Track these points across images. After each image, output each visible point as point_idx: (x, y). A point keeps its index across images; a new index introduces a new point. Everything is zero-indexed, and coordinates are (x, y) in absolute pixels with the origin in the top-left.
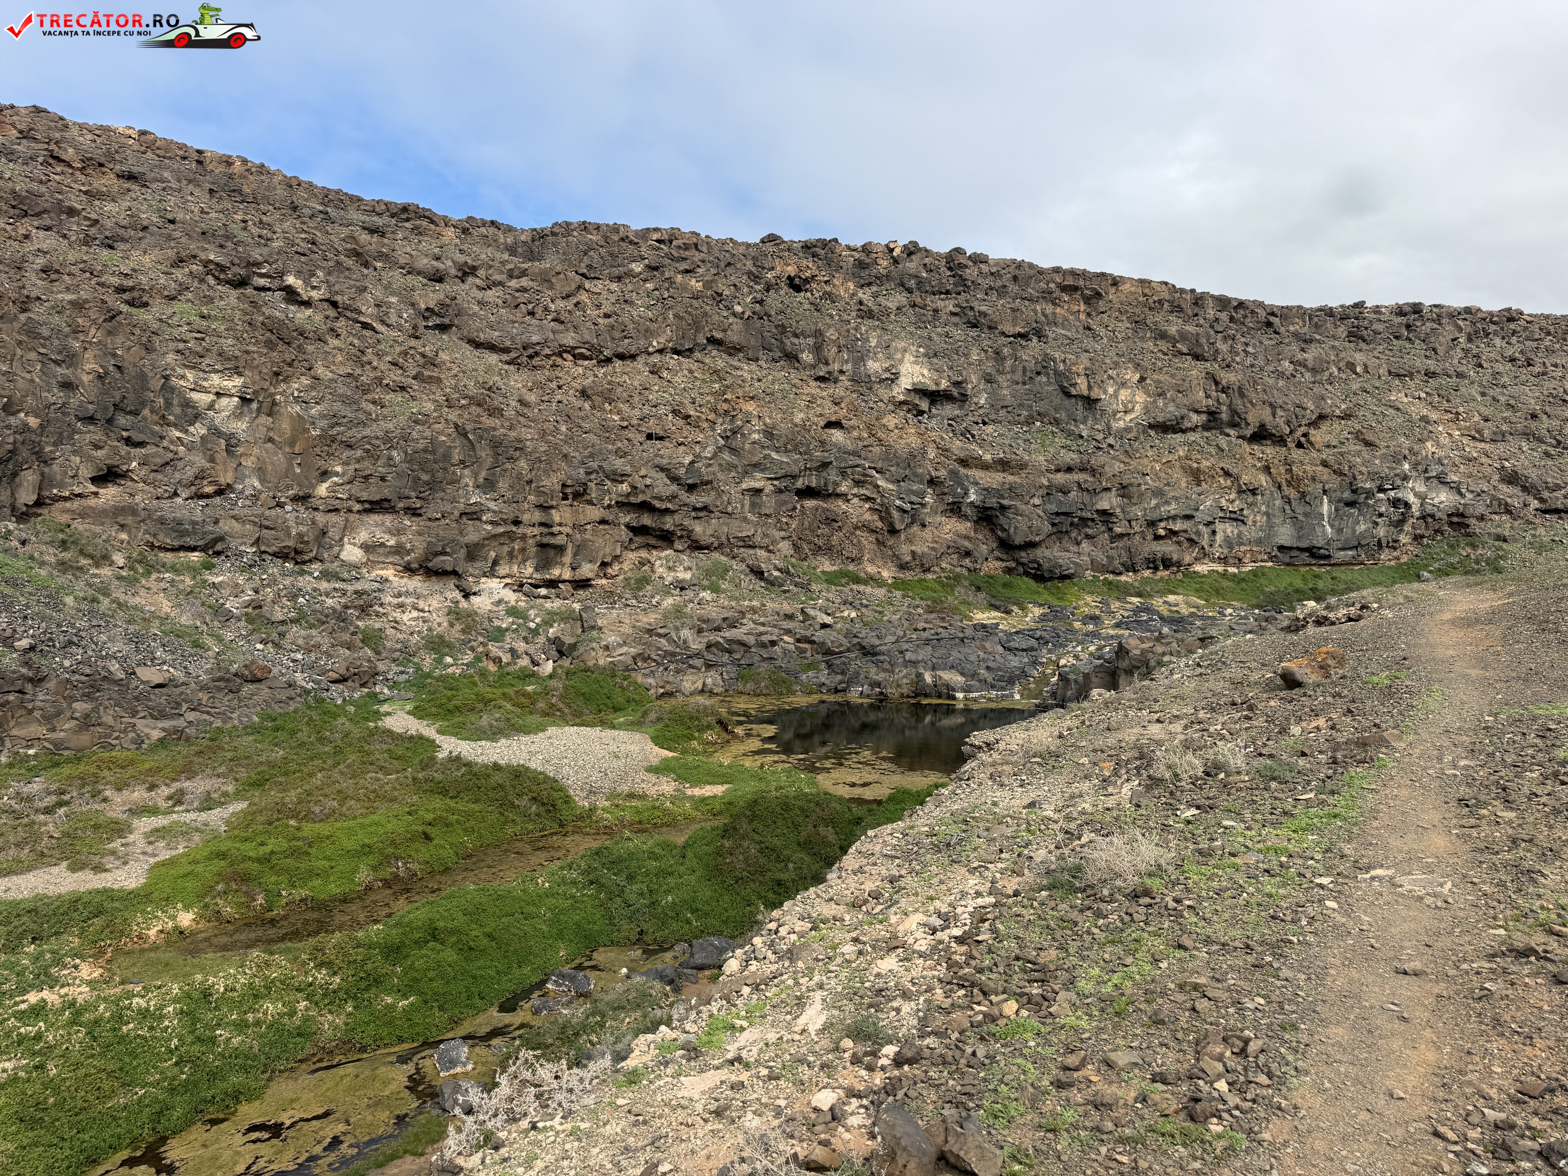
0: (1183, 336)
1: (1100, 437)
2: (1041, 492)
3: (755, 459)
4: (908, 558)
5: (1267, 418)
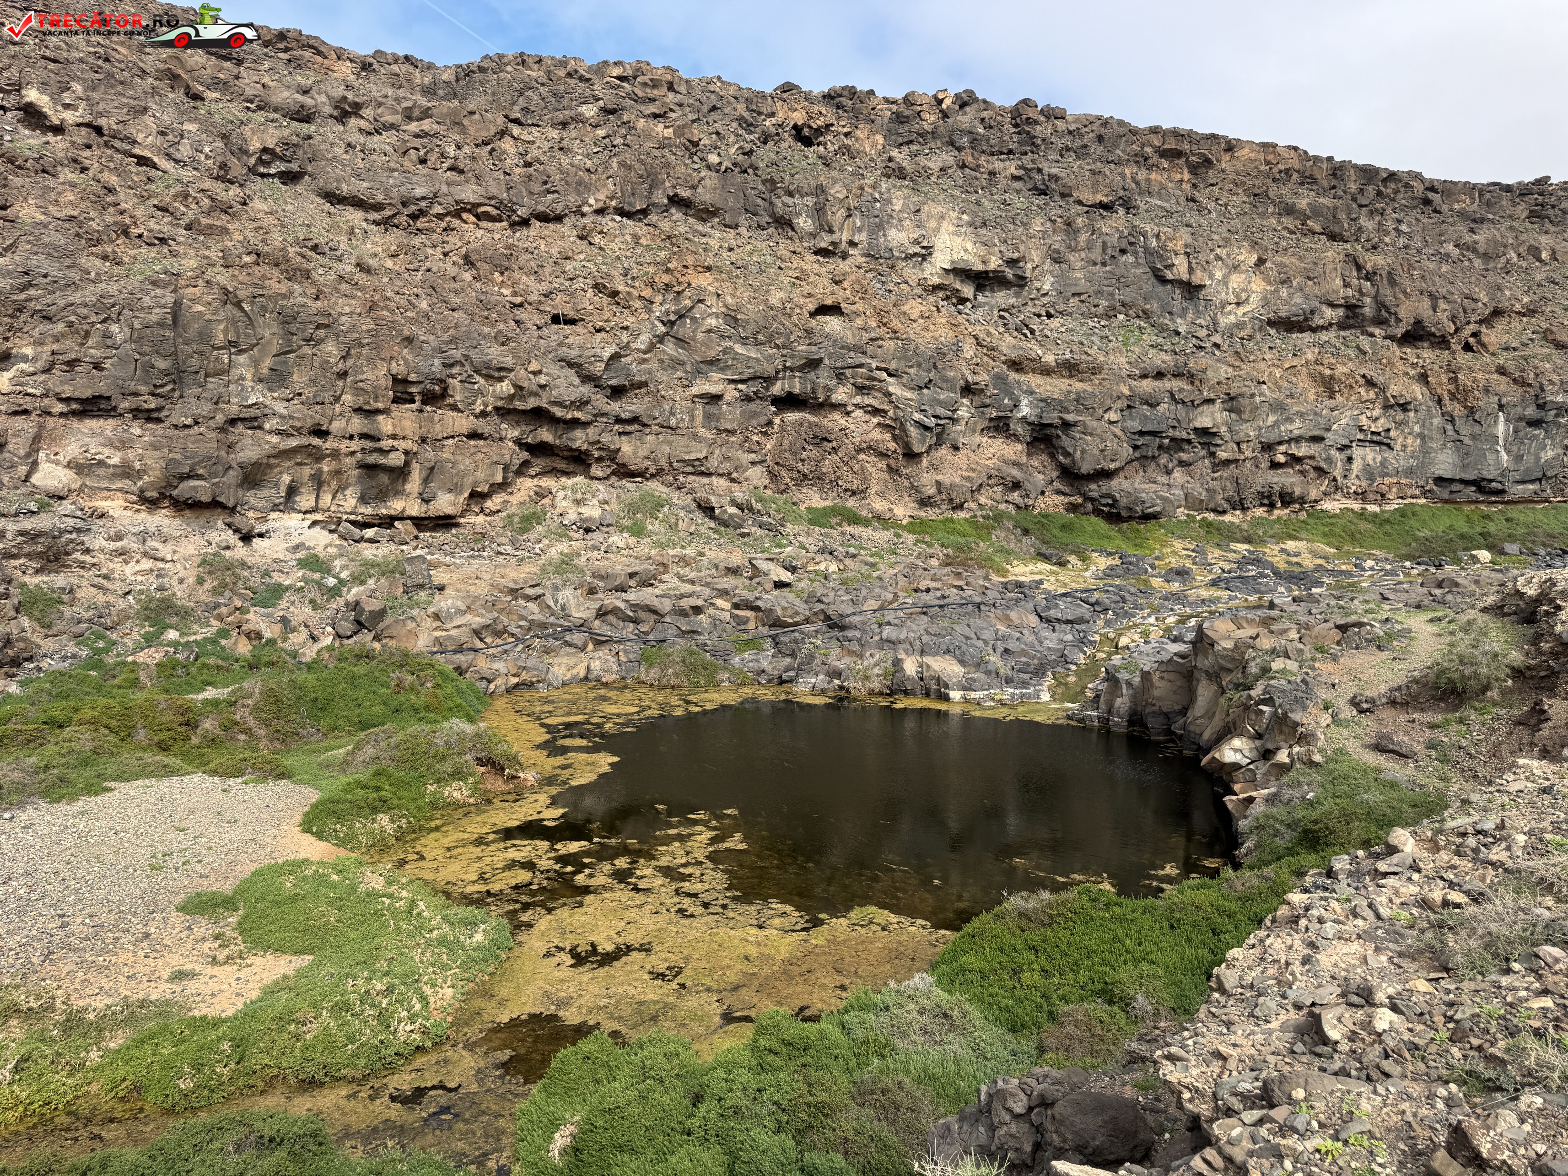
0: (1316, 211)
1: (1203, 333)
2: (1119, 404)
3: (711, 354)
4: (932, 491)
5: (1426, 312)
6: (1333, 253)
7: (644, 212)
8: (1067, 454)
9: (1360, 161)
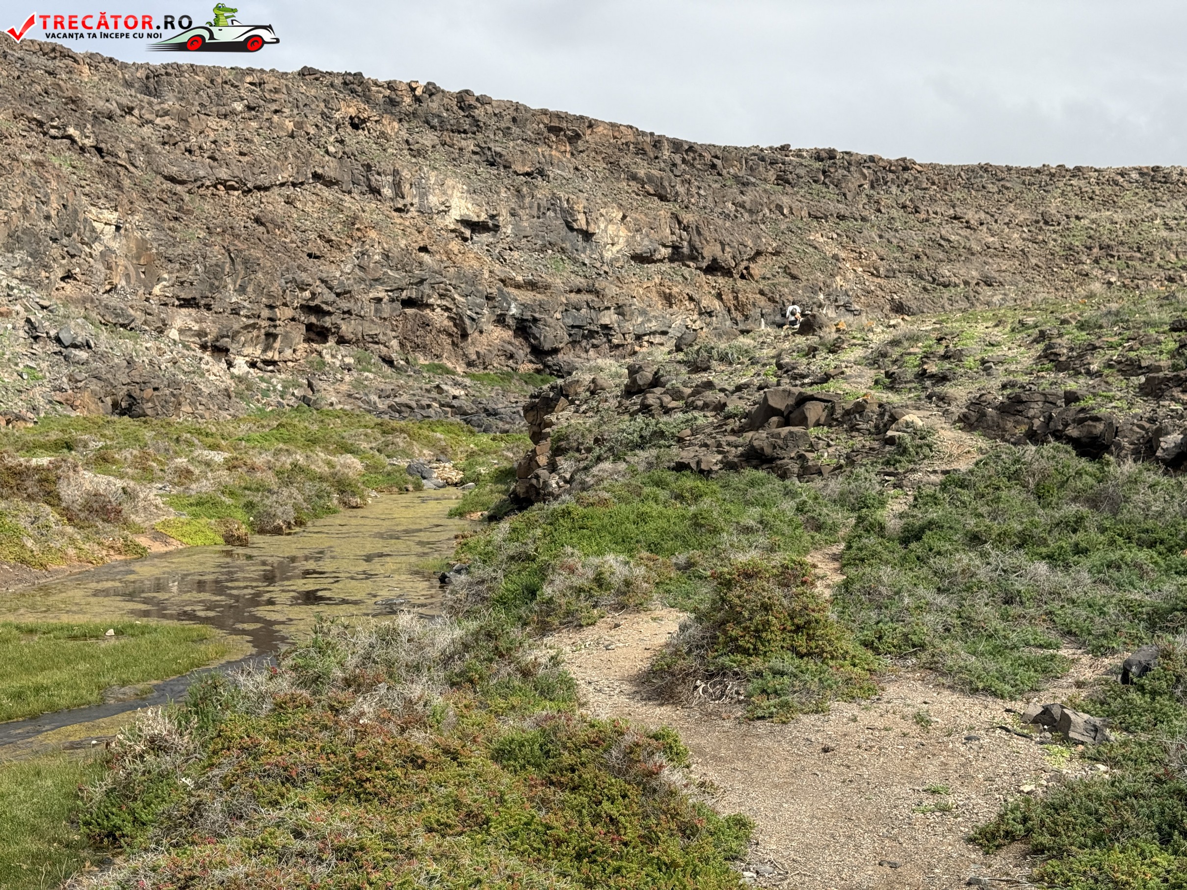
0: (650, 179)
1: (598, 265)
2: (561, 309)
3: (377, 275)
4: (474, 357)
5: (718, 253)
6: (664, 211)
7: (302, 183)
8: (536, 338)
9: (670, 136)
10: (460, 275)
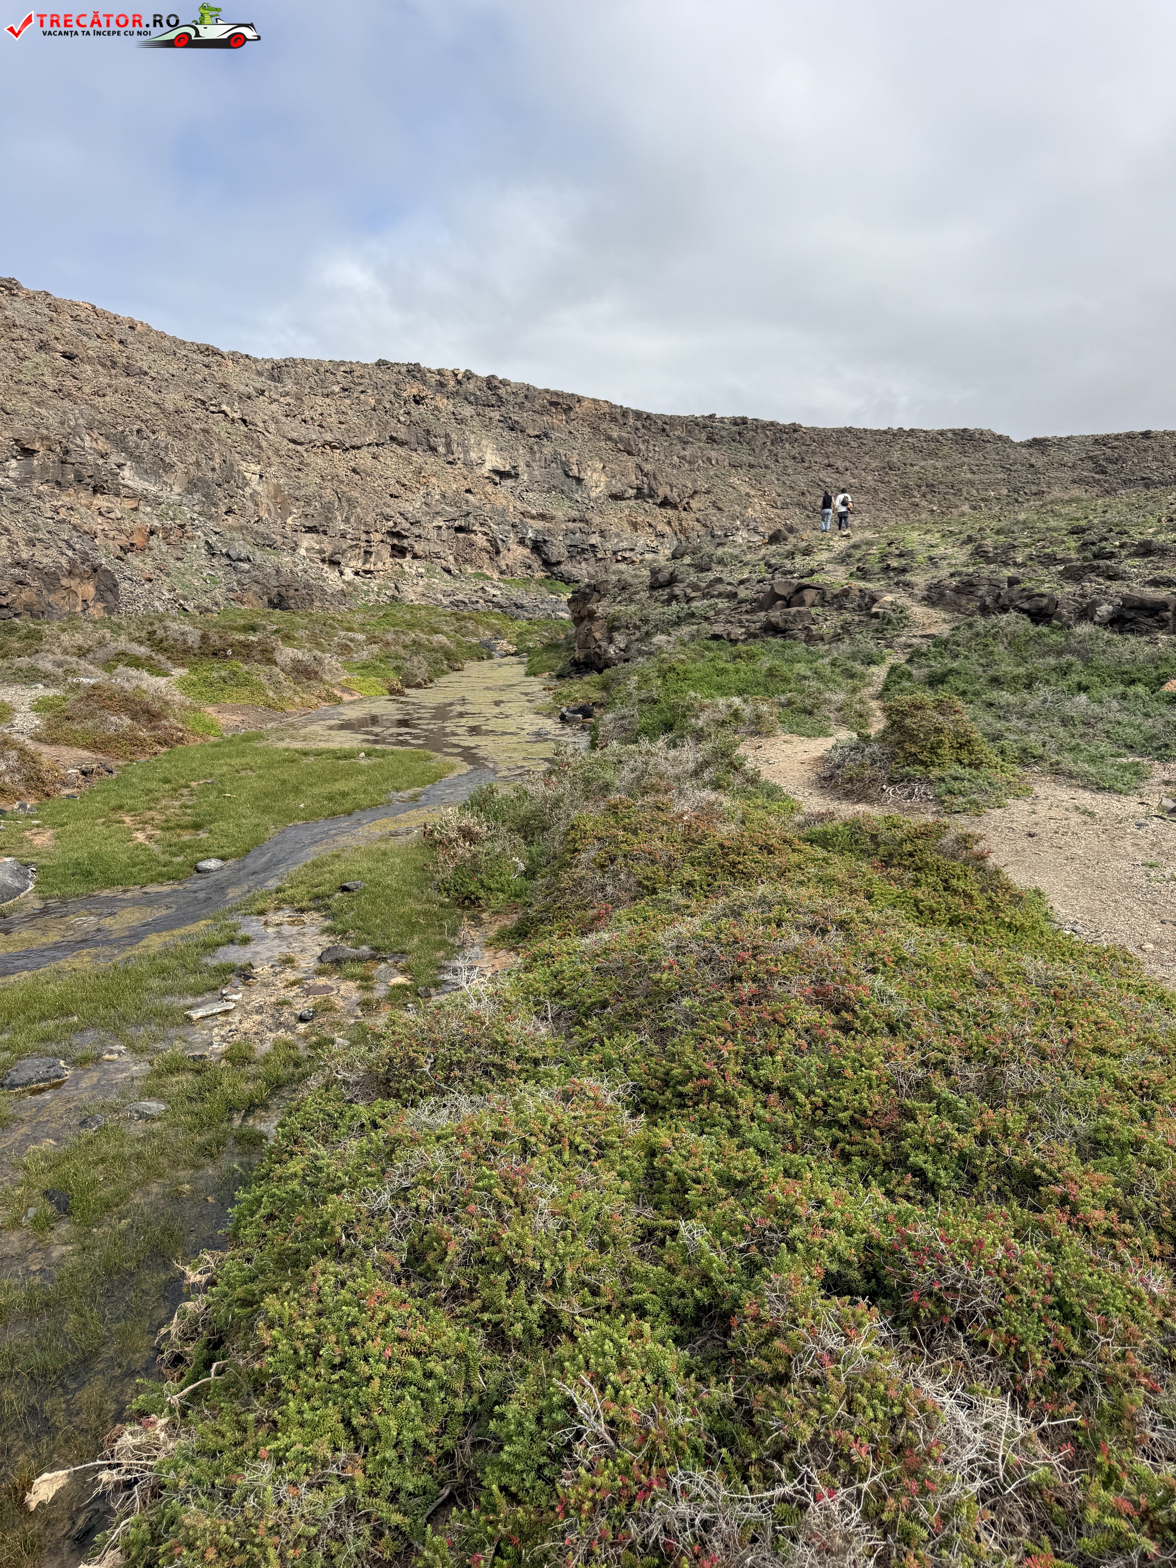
0: (621, 439)
1: (587, 502)
2: (562, 533)
4: (505, 567)
5: (669, 493)
6: (630, 462)
7: (383, 444)
8: (546, 554)
9: (634, 408)
10: (494, 510)
